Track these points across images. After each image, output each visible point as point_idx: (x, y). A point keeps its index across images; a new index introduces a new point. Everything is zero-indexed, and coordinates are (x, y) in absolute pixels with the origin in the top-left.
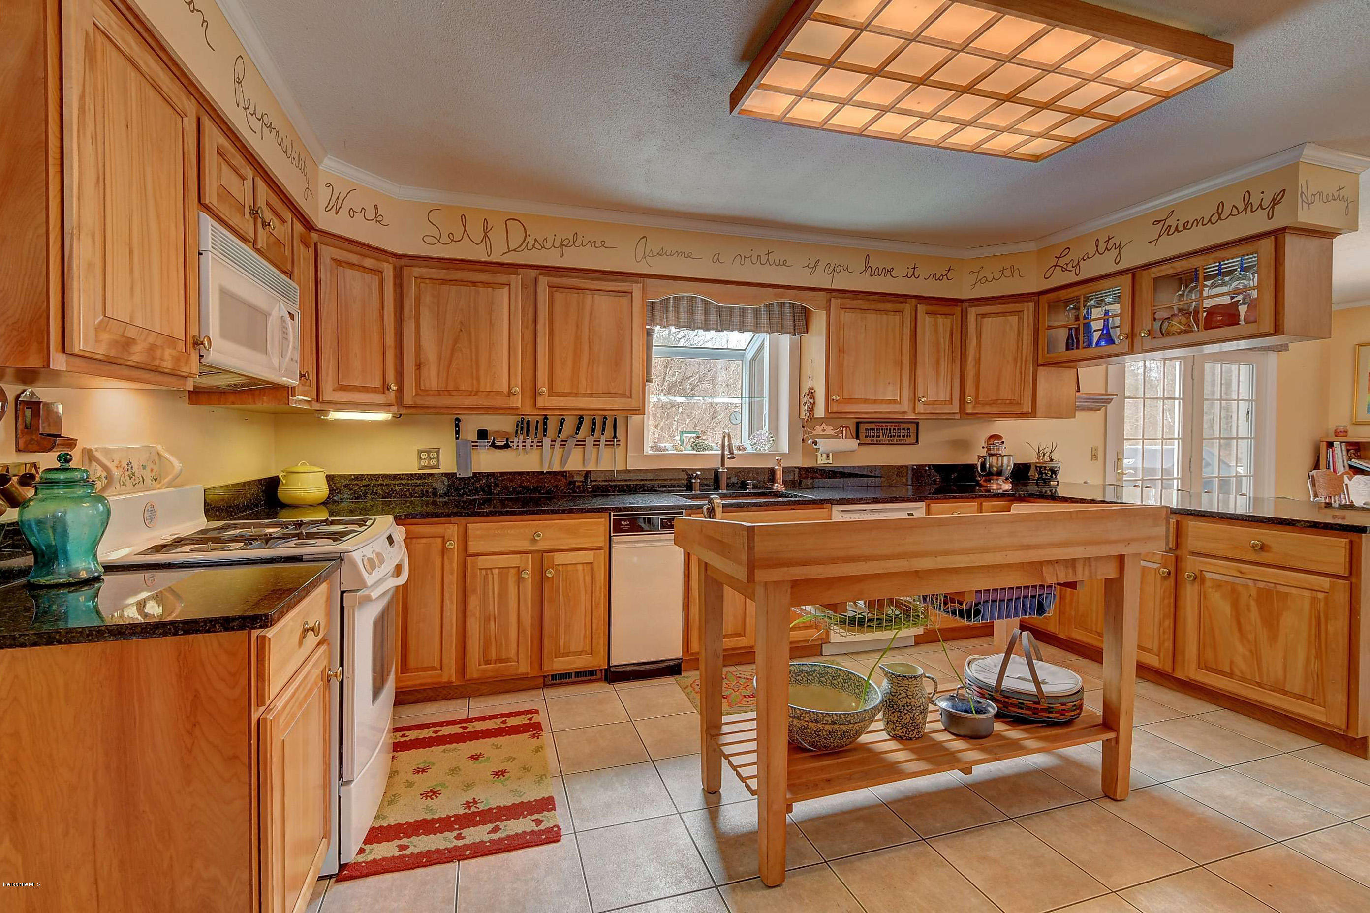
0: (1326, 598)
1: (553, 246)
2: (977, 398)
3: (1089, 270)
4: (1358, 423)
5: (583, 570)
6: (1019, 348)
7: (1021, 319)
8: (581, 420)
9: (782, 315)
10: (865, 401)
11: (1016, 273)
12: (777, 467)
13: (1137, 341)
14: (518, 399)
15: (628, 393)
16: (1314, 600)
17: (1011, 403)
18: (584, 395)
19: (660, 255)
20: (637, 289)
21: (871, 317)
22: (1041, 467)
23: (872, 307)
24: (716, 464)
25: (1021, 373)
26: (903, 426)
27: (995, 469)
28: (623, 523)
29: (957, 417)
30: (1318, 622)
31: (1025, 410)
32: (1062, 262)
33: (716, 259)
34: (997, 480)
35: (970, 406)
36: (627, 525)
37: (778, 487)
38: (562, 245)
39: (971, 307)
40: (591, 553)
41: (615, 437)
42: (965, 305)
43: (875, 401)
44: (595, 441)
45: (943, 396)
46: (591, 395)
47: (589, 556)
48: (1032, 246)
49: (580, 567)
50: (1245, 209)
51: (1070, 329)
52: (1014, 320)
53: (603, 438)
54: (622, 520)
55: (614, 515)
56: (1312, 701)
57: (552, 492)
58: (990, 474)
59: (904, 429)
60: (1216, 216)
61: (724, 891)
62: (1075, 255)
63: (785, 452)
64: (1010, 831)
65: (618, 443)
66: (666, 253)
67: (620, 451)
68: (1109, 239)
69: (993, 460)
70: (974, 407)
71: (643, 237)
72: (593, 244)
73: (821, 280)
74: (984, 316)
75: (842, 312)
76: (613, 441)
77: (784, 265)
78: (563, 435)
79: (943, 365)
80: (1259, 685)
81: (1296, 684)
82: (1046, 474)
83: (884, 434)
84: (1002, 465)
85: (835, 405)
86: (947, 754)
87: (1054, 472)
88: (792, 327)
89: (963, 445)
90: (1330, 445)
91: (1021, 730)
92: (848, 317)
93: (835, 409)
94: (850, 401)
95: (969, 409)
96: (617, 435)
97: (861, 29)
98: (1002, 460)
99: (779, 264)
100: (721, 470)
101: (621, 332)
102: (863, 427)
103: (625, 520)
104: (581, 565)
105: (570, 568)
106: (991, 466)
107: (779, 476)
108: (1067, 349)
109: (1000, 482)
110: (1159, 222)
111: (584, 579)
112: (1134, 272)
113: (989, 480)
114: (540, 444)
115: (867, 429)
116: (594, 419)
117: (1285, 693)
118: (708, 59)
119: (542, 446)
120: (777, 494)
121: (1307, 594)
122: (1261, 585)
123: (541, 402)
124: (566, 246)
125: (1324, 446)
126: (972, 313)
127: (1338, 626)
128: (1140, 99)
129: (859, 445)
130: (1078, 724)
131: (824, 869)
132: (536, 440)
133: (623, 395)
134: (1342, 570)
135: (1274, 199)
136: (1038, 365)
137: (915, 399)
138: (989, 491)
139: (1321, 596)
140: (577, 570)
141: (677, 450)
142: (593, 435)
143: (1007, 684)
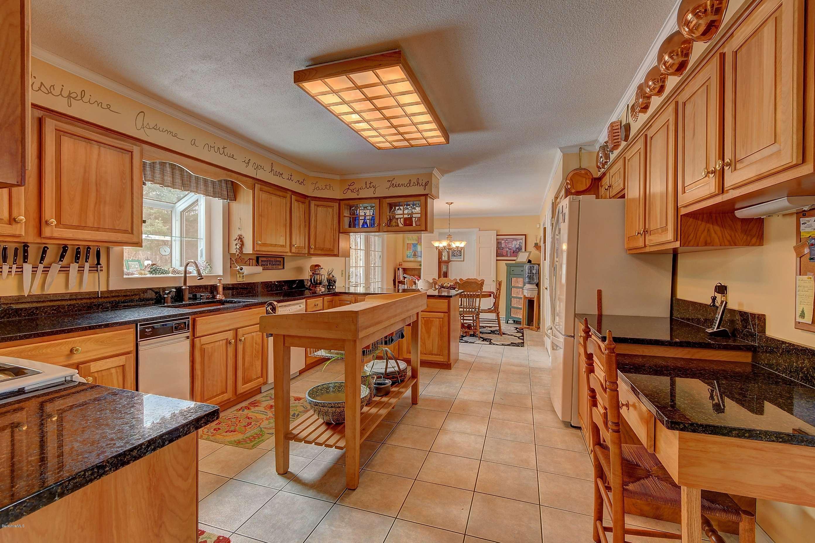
0: (443, 320)
1: (61, 94)
2: (315, 247)
3: (363, 194)
4: (404, 261)
5: (117, 372)
6: (333, 224)
7: (333, 210)
8: (65, 249)
9: (221, 186)
10: (271, 245)
11: (331, 188)
12: (218, 284)
13: (381, 227)
14: (21, 228)
15: (130, 230)
16: (440, 321)
17: (330, 250)
18: (92, 229)
19: (155, 129)
20: (136, 150)
21: (274, 198)
22: (330, 280)
23: (274, 192)
24: (181, 284)
25: (333, 235)
26: (278, 259)
27: (319, 281)
28: (147, 330)
29: (306, 255)
30: (441, 327)
31: (335, 253)
32: (351, 188)
33: (193, 143)
34: (319, 287)
35: (312, 250)
36: (150, 331)
37: (219, 297)
38: (69, 97)
39: (312, 200)
40: (123, 357)
41: (98, 263)
42: (309, 199)
43: (275, 245)
44: (79, 267)
45: (302, 245)
46: (98, 229)
47: (121, 360)
48: (338, 177)
49: (113, 371)
50: (417, 184)
51: (350, 218)
52: (330, 210)
53: (87, 265)
54: (146, 328)
55: (140, 325)
56: (439, 355)
57: (34, 314)
58: (317, 284)
59: (278, 261)
60: (408, 185)
61: (340, 502)
62: (357, 186)
63: (219, 274)
64: (402, 427)
65: (101, 269)
66: (159, 129)
67: (103, 275)
68: (371, 183)
69: (318, 277)
70: (314, 251)
71: (142, 112)
72: (100, 104)
73: (250, 171)
74: (318, 206)
75: (261, 193)
76: (96, 267)
77: (232, 157)
78: (46, 261)
79: (302, 229)
80: (425, 354)
81: (435, 351)
82: (332, 283)
83: (270, 264)
84: (322, 280)
85: (258, 247)
86: (385, 405)
87: (335, 282)
88: (227, 196)
89: (300, 270)
90: (398, 269)
91: (395, 387)
92: (264, 196)
93: (258, 249)
94: (265, 245)
95: (312, 252)
96: (101, 262)
97: (383, 83)
98: (322, 277)
99: (230, 157)
100: (184, 288)
101: (124, 181)
102: (260, 259)
103: (148, 328)
104: (114, 369)
105: (104, 373)
106: (317, 280)
107: (221, 289)
108: (350, 226)
109: (320, 288)
110: (390, 181)
111: (118, 379)
112: (380, 199)
113: (316, 287)
114: (20, 270)
115: (262, 261)
116: (79, 248)
117: (432, 354)
118: (296, 50)
119: (22, 271)
120: (222, 302)
121: (438, 319)
122: (425, 319)
123: (47, 231)
124: (73, 98)
125: (397, 269)
126: (313, 203)
127: (446, 328)
128: (424, 142)
129: (263, 269)
130: (406, 379)
131: (364, 472)
132: (14, 266)
133: (125, 232)
134: (446, 310)
135: (426, 183)
136: (340, 232)
137: (291, 245)
138: (315, 293)
139: (441, 319)
140: (112, 373)
141: (141, 274)
142: (78, 263)
143: (389, 370)
